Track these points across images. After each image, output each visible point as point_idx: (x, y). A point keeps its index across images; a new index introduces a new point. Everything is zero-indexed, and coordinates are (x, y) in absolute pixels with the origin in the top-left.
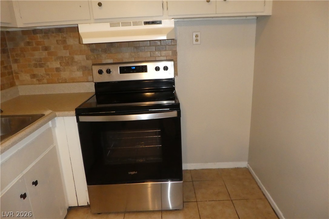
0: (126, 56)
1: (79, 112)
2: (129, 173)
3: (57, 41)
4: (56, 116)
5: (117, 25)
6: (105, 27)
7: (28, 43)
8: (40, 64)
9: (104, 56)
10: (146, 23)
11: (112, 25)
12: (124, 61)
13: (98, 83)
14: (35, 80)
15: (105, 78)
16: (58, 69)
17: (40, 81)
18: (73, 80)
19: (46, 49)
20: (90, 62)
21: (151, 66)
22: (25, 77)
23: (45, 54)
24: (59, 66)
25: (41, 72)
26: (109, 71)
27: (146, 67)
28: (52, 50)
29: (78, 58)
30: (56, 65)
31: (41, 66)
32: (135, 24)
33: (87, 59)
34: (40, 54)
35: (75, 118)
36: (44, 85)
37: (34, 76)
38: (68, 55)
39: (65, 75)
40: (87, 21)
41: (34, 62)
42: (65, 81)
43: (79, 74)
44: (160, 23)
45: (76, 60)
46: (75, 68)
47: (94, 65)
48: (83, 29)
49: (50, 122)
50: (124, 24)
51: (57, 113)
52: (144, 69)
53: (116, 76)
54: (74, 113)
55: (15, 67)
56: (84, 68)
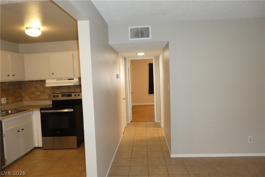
0: (65, 91)
1: (41, 109)
2: (57, 132)
3: (40, 85)
4: (33, 111)
5: (59, 80)
6: (55, 81)
7: (30, 86)
8: (33, 93)
9: (57, 90)
10: (68, 79)
11: (57, 80)
12: (64, 92)
13: (54, 101)
14: (30, 99)
15: (56, 99)
16: (39, 95)
17: (32, 100)
18: (45, 100)
19: (36, 87)
20: (51, 93)
21: (73, 95)
22: (27, 98)
23: (35, 89)
24: (40, 94)
25: (33, 96)
26: (57, 96)
27: (71, 94)
28: (38, 88)
29: (47, 91)
30: (39, 93)
31: (33, 94)
32: (65, 80)
33: (50, 91)
34: (33, 89)
35: (40, 111)
36: (33, 101)
37: (30, 98)
38: (43, 90)
39: (42, 97)
40: (48, 79)
41: (31, 92)
42: (42, 100)
43: (47, 97)
44: (73, 79)
45: (46, 92)
46: (46, 95)
47: (52, 93)
48: (47, 81)
49: (31, 112)
50: (61, 80)
51: (34, 110)
52: (70, 95)
53: (60, 98)
54: (39, 109)
55: (23, 94)
56: (49, 95)
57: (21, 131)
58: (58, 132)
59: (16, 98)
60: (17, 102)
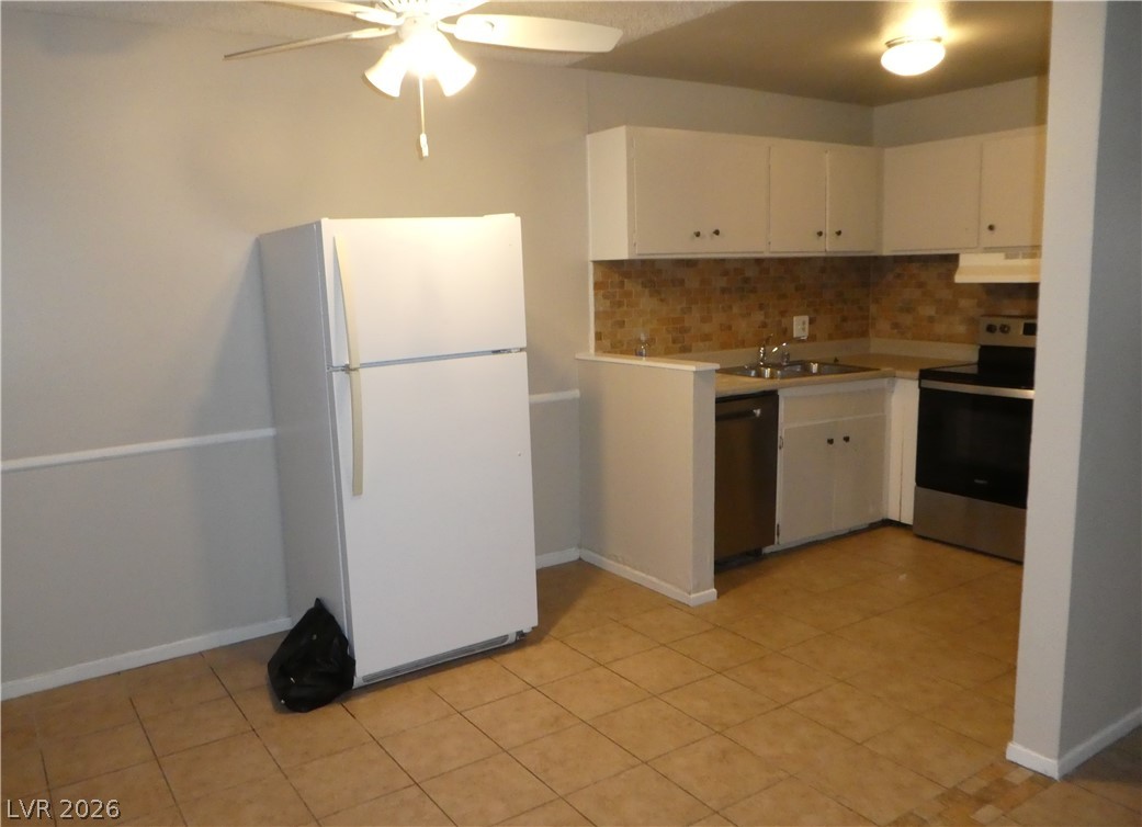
1: (925, 375)
3: (939, 274)
4: (896, 376)
5: (1015, 256)
6: (997, 260)
7: (899, 276)
8: (908, 308)
9: (1005, 303)
11: (1007, 257)
13: (988, 347)
14: (896, 332)
15: (999, 340)
16: (931, 320)
17: (902, 335)
18: (951, 339)
19: (921, 285)
20: (981, 311)
22: (884, 325)
23: (917, 293)
24: (933, 313)
25: (907, 320)
26: (1005, 329)
28: (929, 287)
29: (964, 303)
30: (928, 310)
31: (909, 311)
34: (911, 293)
35: (917, 382)
36: (906, 341)
37: (896, 326)
38: (950, 297)
39: (940, 328)
40: (971, 249)
41: (900, 305)
42: (938, 339)
43: (961, 329)
45: (960, 306)
46: (957, 318)
47: (984, 315)
48: (964, 261)
49: (886, 380)
50: (1026, 255)
51: (898, 373)
53: (1016, 337)
54: (917, 374)
55: (873, 309)
56: (972, 321)
57: (839, 441)
58: (981, 482)
59: (844, 319)
60: (847, 335)
